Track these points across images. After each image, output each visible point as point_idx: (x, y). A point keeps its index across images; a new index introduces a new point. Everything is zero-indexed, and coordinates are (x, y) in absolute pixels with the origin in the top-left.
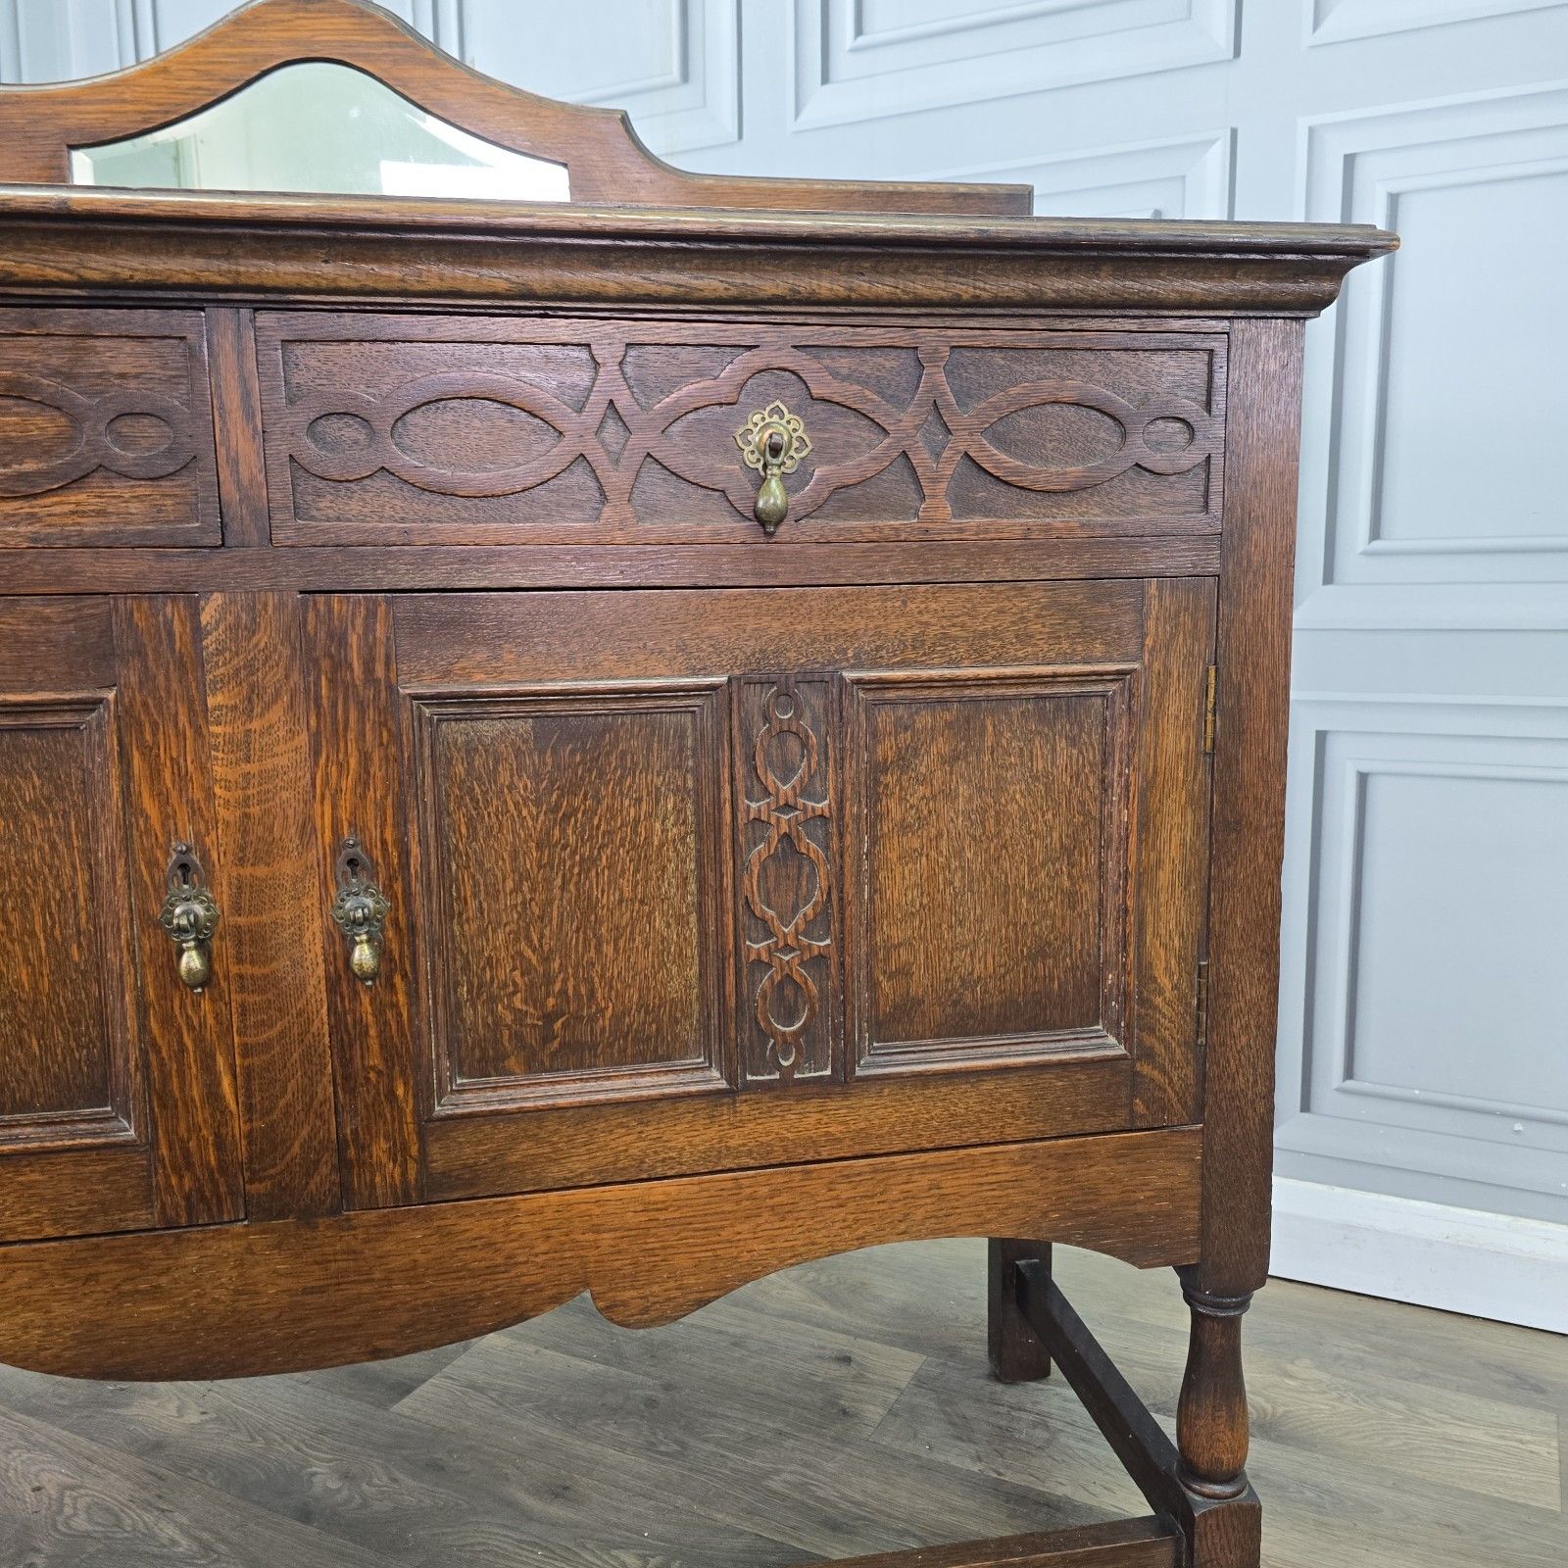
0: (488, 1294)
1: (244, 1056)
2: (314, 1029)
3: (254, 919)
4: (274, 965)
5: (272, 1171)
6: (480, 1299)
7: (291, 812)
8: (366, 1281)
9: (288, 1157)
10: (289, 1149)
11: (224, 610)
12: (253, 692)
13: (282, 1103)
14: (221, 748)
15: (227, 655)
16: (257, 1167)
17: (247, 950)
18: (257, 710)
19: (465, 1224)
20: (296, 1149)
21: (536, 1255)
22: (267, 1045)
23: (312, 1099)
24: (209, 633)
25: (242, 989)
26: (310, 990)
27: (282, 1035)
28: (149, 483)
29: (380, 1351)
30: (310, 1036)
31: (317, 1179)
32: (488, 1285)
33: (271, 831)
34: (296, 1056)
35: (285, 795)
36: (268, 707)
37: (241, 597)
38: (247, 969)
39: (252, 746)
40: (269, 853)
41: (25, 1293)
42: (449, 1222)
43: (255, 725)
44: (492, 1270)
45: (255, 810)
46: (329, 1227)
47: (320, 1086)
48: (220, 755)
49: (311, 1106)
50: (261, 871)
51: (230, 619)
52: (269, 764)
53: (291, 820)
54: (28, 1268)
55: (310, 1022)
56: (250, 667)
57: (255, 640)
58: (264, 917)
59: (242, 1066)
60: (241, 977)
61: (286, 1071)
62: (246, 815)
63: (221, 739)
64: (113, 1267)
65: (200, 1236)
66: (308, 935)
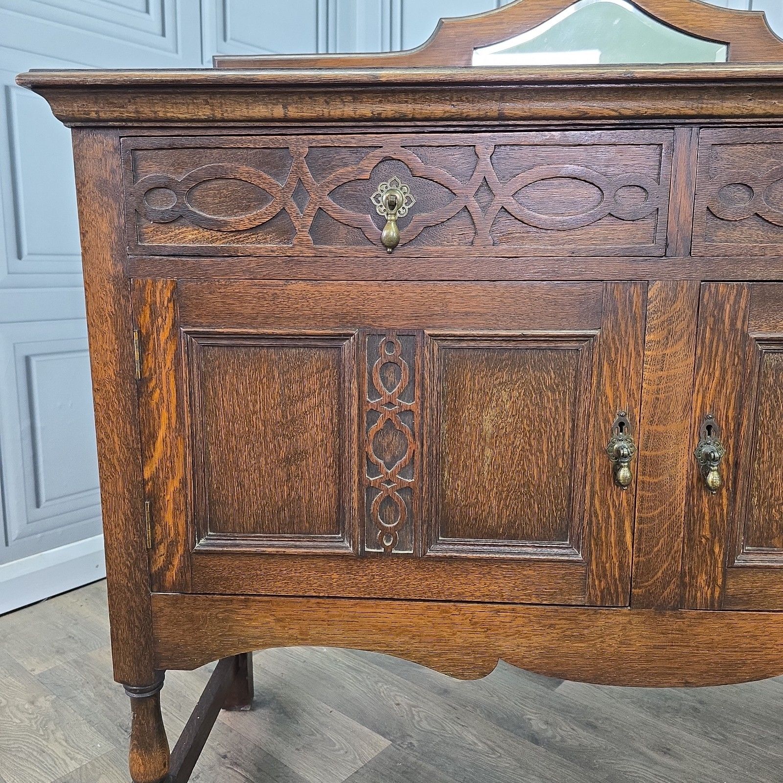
0: (749, 662)
1: (640, 524)
2: (677, 513)
3: (653, 453)
4: (661, 478)
5: (646, 584)
6: (744, 664)
7: (680, 399)
8: (686, 646)
9: (655, 578)
10: (656, 574)
11: (660, 290)
12: (670, 334)
13: (656, 549)
14: (649, 363)
15: (659, 314)
16: (639, 580)
17: (648, 469)
18: (670, 344)
19: (741, 623)
20: (659, 574)
21: (778, 645)
22: (652, 519)
23: (671, 549)
24: (651, 302)
25: (643, 489)
26: (677, 492)
27: (660, 514)
28: (631, 222)
29: (689, 683)
30: (674, 516)
31: (668, 590)
32: (749, 657)
33: (669, 408)
34: (666, 526)
35: (678, 389)
36: (676, 342)
37: (670, 284)
38: (647, 479)
39: (665, 363)
40: (665, 419)
41: (520, 629)
42: (733, 621)
43: (668, 351)
44: (753, 650)
45: (662, 396)
46: (670, 616)
47: (676, 543)
48: (648, 366)
49: (670, 553)
50: (661, 428)
51: (663, 295)
52: (672, 372)
53: (680, 402)
54: (523, 617)
55: (675, 509)
56: (670, 321)
57: (674, 306)
58: (659, 453)
59: (638, 529)
60: (643, 482)
61: (660, 533)
62: (657, 399)
63: (650, 358)
64: (563, 622)
65: (607, 612)
66: (680, 463)
